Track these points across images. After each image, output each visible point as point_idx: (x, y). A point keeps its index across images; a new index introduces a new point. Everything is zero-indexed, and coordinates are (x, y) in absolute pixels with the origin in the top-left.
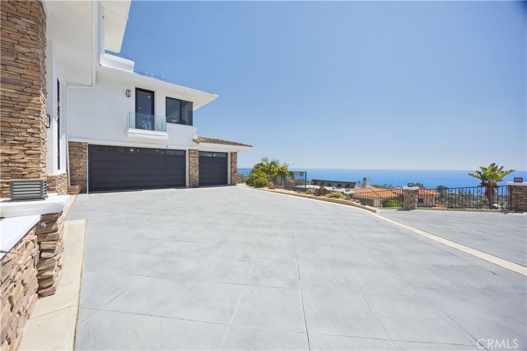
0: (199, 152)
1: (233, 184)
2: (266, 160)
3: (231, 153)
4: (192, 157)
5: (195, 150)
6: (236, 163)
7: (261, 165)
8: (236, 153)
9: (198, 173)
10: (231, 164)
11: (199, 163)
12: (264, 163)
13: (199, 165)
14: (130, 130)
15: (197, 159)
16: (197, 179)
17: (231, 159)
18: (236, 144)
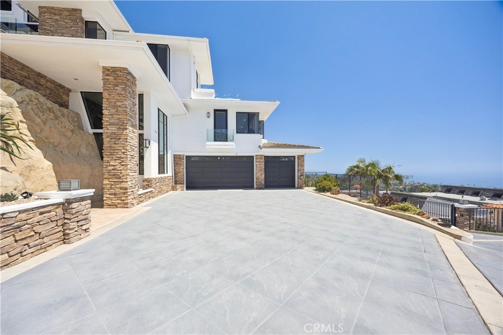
0: (265, 156)
1: (300, 187)
2: (362, 161)
3: (298, 156)
4: (258, 162)
5: (261, 156)
6: (303, 166)
7: (357, 167)
8: (303, 156)
9: (263, 176)
10: (298, 167)
11: (265, 166)
12: (361, 165)
13: (265, 169)
14: (208, 143)
15: (263, 163)
16: (263, 182)
17: (298, 162)
18: (303, 147)
